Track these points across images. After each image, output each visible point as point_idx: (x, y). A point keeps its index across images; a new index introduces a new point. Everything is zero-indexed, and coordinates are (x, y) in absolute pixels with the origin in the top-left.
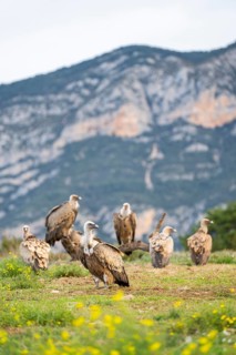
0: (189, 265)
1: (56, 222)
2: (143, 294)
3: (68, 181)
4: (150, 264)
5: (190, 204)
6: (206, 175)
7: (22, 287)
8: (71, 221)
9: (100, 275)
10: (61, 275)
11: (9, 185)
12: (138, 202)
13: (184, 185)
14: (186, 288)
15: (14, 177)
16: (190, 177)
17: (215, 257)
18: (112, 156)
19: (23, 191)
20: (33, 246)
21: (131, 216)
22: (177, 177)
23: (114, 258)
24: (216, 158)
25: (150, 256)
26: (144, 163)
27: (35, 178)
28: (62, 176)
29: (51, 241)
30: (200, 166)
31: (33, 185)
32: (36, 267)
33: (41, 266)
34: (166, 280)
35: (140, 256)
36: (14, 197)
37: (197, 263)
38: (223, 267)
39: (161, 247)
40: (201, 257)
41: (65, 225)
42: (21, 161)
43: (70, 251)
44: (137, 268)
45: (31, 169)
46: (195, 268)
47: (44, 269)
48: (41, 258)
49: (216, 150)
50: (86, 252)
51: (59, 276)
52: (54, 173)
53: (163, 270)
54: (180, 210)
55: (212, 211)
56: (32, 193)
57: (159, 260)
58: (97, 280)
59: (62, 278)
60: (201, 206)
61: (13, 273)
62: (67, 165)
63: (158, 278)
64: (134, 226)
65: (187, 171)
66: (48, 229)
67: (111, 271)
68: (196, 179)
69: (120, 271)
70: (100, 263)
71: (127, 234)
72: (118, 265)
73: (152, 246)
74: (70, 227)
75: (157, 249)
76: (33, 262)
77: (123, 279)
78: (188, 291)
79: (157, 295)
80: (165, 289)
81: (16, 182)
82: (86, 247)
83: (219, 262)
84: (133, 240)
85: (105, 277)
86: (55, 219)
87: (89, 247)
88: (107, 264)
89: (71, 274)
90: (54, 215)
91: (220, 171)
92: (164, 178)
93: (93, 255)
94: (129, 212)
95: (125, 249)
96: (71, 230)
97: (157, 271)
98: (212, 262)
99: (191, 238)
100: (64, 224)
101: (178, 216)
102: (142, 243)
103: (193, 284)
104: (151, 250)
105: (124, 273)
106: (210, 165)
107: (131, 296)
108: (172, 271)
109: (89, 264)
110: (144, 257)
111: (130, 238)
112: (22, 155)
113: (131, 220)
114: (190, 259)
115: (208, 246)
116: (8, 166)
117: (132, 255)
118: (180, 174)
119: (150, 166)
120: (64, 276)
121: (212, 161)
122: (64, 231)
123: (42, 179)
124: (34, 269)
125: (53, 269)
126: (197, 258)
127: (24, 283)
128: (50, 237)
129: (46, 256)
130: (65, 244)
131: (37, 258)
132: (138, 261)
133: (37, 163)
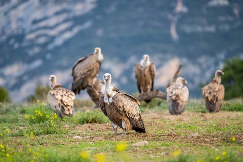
0: (203, 112)
1: (82, 72)
2: (157, 140)
3: (100, 32)
4: (167, 111)
5: (212, 54)
6: (227, 27)
7: (48, 133)
8: (95, 71)
9: (118, 122)
10: (84, 121)
11: (45, 35)
12: (164, 52)
13: (206, 37)
14: (197, 134)
15: (51, 28)
16: (212, 29)
17: (227, 105)
18: (140, 10)
19: (59, 41)
20: (60, 95)
21: (150, 67)
22: (199, 29)
23: (131, 107)
24: (236, 11)
25: (167, 104)
26: (169, 16)
27: (70, 29)
28: (95, 27)
29: (77, 90)
30: (221, 19)
31: (68, 36)
32: (62, 114)
33: (67, 113)
34: (180, 127)
35: (159, 104)
36: (50, 47)
37: (211, 111)
38: (234, 114)
39: (177, 96)
40: (214, 105)
41: (89, 76)
42: (57, 13)
43: (95, 99)
44: (156, 115)
45: (66, 21)
46: (208, 115)
47: (70, 115)
48: (67, 106)
49: (236, 5)
50: (106, 101)
51: (82, 123)
52: (87, 25)
53: (179, 117)
54: (202, 60)
55: (231, 60)
56: (67, 43)
57: (175, 108)
58: (116, 126)
59: (85, 124)
60: (222, 56)
61: (41, 119)
62: (99, 17)
63: (173, 125)
64: (153, 76)
65: (210, 24)
66: (75, 78)
67: (129, 119)
68: (217, 31)
69: (137, 118)
70: (119, 111)
71: (146, 83)
72: (135, 113)
73: (169, 94)
74: (94, 76)
75: (174, 97)
76: (59, 109)
77: (140, 126)
78: (198, 137)
79: (170, 140)
80: (178, 136)
81: (53, 33)
82: (106, 97)
83: (231, 110)
84: (152, 89)
85: (123, 124)
86: (81, 70)
87: (109, 97)
88: (125, 112)
89: (94, 121)
90: (80, 66)
91: (239, 23)
92: (188, 29)
93: (113, 104)
94: (149, 63)
95: (145, 97)
96: (95, 80)
97: (173, 118)
98: (224, 110)
99: (206, 87)
100: (89, 74)
101: (200, 65)
102: (160, 92)
103: (204, 131)
104: (168, 98)
105: (141, 120)
106: (230, 18)
107: (146, 142)
108: (187, 118)
109: (108, 112)
110: (162, 104)
111: (149, 87)
112: (58, 8)
113: (151, 70)
114: (204, 106)
115: (221, 95)
116: (45, 18)
117: (152, 103)
118: (203, 26)
119: (175, 19)
120: (87, 122)
121: (232, 14)
122: (89, 80)
123: (76, 30)
124: (60, 116)
125: (78, 115)
126: (211, 106)
127: (50, 129)
128: (76, 87)
129: (72, 104)
130: (91, 92)
131: (63, 106)
132: (157, 108)
133: (71, 15)
